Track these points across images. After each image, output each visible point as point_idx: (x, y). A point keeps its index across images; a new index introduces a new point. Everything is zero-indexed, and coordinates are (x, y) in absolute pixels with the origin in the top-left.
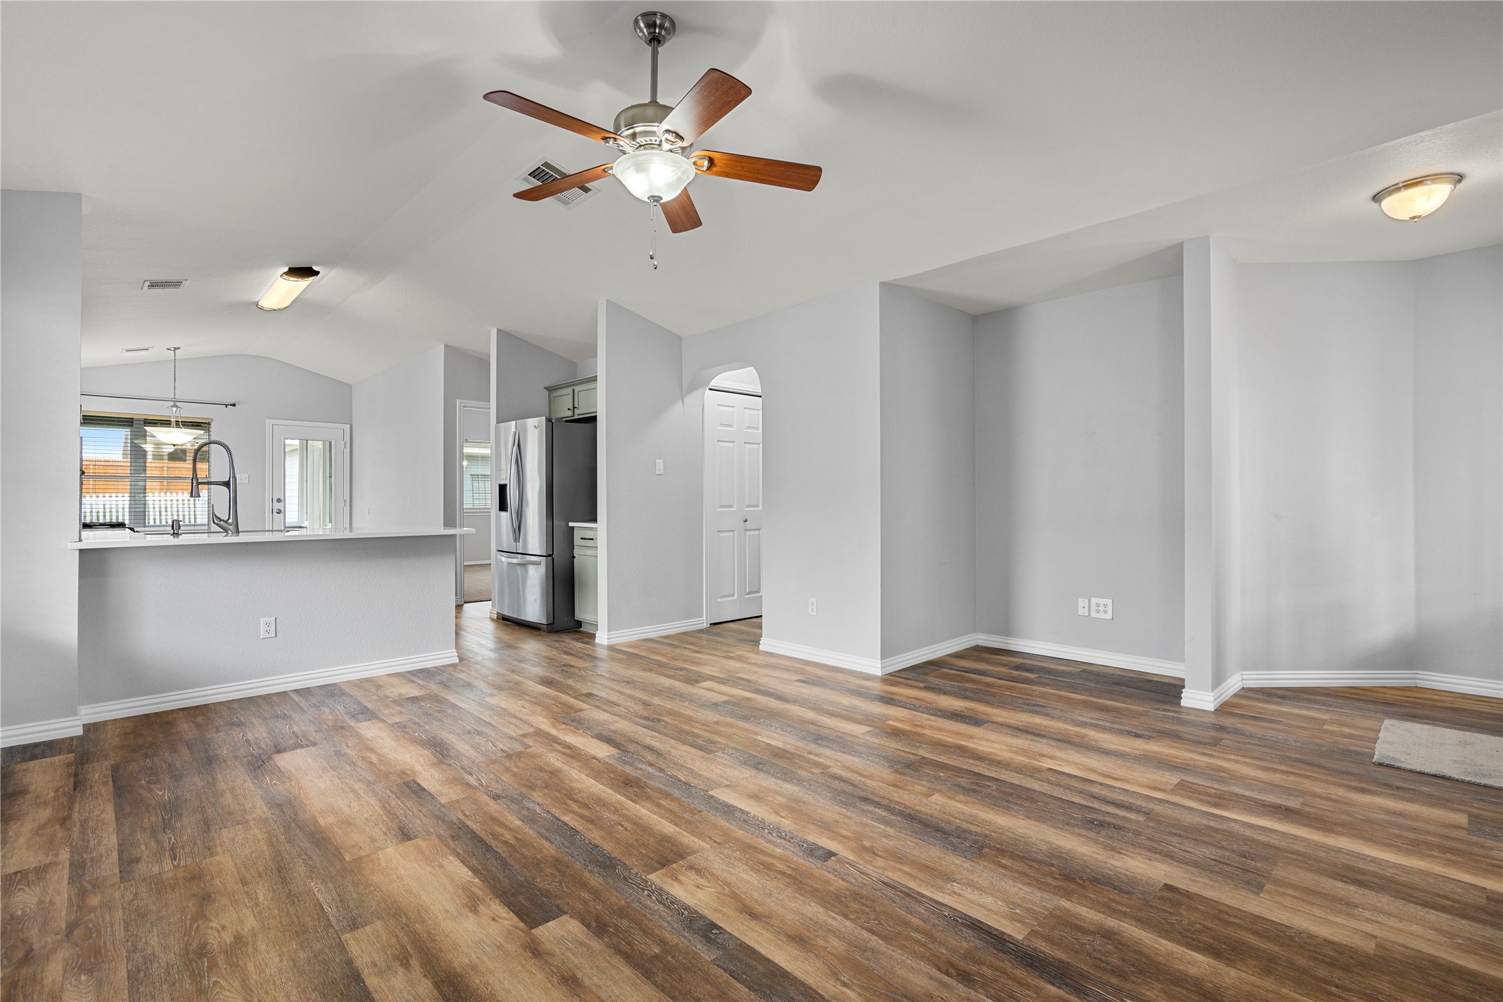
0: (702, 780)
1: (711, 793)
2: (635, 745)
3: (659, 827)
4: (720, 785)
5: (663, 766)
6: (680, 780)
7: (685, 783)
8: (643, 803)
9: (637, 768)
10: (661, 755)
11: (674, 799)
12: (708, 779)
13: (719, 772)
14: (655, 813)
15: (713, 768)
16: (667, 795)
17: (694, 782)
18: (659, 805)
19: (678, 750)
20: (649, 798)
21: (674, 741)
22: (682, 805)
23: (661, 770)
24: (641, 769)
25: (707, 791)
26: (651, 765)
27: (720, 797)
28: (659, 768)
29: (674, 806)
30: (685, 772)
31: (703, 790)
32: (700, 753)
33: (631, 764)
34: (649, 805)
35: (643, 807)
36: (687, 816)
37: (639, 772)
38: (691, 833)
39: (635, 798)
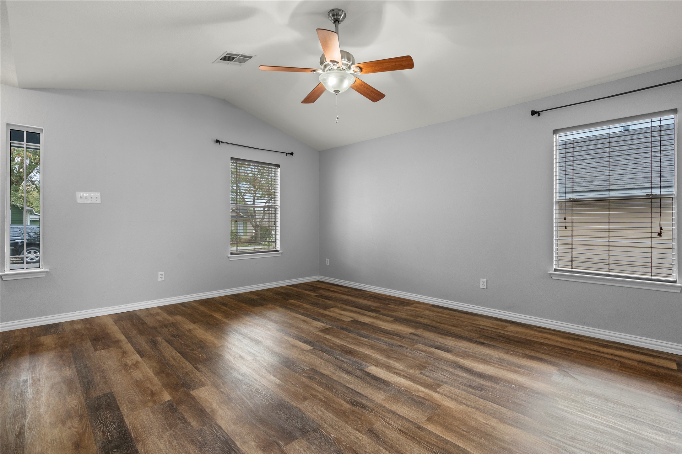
0: (316, 354)
1: (312, 348)
2: (358, 375)
3: (331, 337)
4: (308, 351)
5: (336, 361)
6: (326, 353)
7: (324, 352)
8: (340, 344)
9: (349, 359)
10: (339, 368)
11: (328, 346)
12: (313, 354)
13: (308, 357)
14: (334, 341)
15: (311, 360)
16: (331, 347)
17: (320, 352)
18: (333, 343)
19: (331, 372)
20: (338, 346)
21: (334, 378)
22: (324, 343)
23: (337, 358)
24: (346, 359)
25: (314, 348)
26: (343, 361)
27: (309, 346)
28: (338, 360)
29: (328, 343)
30: (325, 358)
31: (315, 349)
32: (317, 369)
33: (353, 361)
34: (337, 343)
35: (339, 343)
36: (322, 340)
37: (348, 358)
38: (319, 335)
39: (343, 346)
